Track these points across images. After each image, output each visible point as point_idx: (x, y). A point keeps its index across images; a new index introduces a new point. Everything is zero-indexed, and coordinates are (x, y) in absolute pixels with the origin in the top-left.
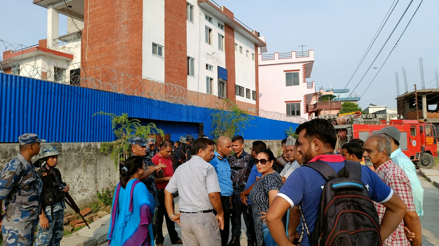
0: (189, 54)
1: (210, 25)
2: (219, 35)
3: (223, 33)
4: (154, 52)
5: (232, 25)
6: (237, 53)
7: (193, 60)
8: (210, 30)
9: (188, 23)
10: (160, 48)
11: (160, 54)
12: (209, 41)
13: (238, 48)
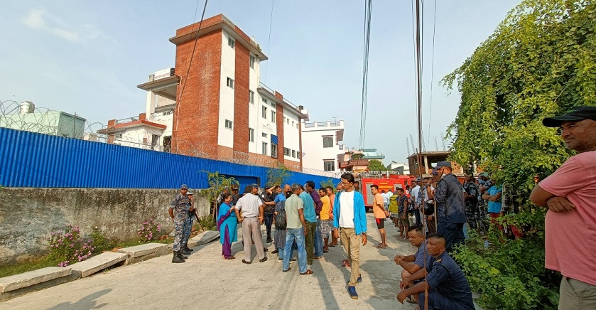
0: (250, 126)
1: (265, 105)
2: (272, 111)
3: (275, 110)
4: (226, 126)
5: (282, 104)
6: (285, 124)
7: (253, 130)
8: (266, 108)
9: (250, 104)
10: (231, 123)
11: (230, 127)
12: (264, 116)
13: (286, 120)
